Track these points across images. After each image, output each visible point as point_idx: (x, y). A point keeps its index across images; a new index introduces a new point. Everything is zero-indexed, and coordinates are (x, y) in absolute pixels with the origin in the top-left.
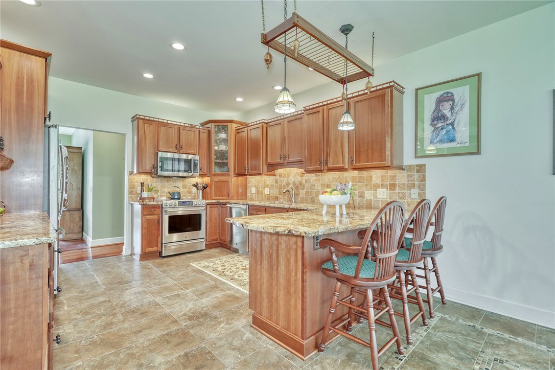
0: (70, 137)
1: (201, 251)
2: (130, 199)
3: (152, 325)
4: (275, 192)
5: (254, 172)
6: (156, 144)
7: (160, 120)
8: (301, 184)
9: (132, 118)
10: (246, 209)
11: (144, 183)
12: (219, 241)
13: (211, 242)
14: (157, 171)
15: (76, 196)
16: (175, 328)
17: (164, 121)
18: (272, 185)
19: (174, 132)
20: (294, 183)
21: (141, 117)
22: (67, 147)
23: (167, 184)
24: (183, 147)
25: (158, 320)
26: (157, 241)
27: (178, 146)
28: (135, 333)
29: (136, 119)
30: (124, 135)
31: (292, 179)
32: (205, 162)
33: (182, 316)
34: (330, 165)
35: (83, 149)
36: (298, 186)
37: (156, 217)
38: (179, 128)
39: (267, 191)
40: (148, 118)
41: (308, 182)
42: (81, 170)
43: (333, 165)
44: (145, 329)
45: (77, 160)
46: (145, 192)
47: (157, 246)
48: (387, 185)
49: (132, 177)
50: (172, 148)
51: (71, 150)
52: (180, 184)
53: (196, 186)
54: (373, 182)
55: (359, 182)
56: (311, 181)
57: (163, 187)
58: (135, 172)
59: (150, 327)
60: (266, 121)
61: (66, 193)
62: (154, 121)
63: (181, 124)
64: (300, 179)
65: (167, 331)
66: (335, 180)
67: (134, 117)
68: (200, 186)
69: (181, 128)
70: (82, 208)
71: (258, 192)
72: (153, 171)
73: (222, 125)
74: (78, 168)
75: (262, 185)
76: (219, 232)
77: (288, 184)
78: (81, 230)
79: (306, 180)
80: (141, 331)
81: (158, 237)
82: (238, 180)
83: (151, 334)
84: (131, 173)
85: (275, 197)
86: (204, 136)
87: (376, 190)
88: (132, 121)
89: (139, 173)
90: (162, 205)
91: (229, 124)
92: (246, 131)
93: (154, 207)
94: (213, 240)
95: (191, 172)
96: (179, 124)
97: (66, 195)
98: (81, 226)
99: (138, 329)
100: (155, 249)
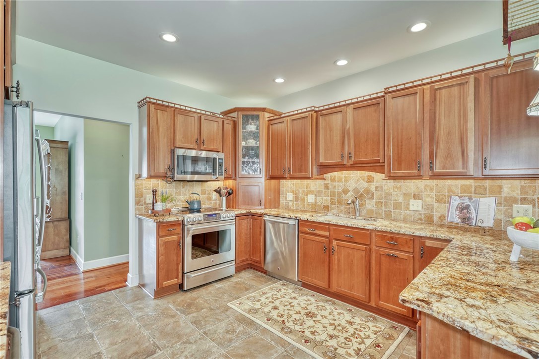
0: (52, 129)
1: (231, 276)
2: (138, 212)
4: (325, 200)
5: (298, 174)
6: (172, 138)
7: (176, 106)
8: (367, 191)
9: (139, 103)
10: (295, 225)
11: (156, 191)
12: (249, 262)
13: (241, 264)
14: (174, 175)
15: (61, 203)
17: (182, 107)
18: (319, 191)
19: (193, 122)
20: (356, 190)
21: (152, 100)
22: (48, 141)
23: (183, 190)
24: (205, 142)
26: (177, 270)
27: (198, 141)
29: (146, 104)
30: (127, 126)
31: (352, 185)
32: (230, 162)
34: (437, 170)
35: (69, 144)
36: (362, 194)
37: (175, 237)
38: (200, 118)
39: (311, 199)
40: (161, 103)
41: (379, 189)
42: (67, 169)
43: (443, 169)
45: (63, 157)
46: (158, 203)
47: (177, 277)
48: (534, 200)
49: (139, 182)
50: (191, 143)
51: (54, 145)
52: (198, 188)
53: (218, 191)
54: (504, 195)
55: (475, 193)
56: (386, 188)
57: (178, 194)
58: (145, 174)
60: (317, 109)
61: (48, 199)
62: (168, 107)
63: (202, 112)
64: (365, 185)
66: (428, 190)
67: (143, 100)
68: (224, 191)
69: (203, 117)
70: (69, 218)
71: (296, 199)
72: (169, 173)
73: (251, 114)
74: (64, 168)
75: (303, 191)
76: (250, 251)
77: (346, 191)
78: (68, 244)
79: (376, 188)
81: (178, 265)
82: (271, 184)
84: (139, 177)
85: (324, 206)
86: (229, 127)
87: (512, 206)
88: (139, 107)
89: (150, 177)
90: (183, 221)
91: (260, 113)
92: (285, 122)
93: (173, 224)
94: (243, 261)
95: (216, 175)
96: (199, 111)
97: (48, 201)
98: (69, 239)
100: (175, 281)
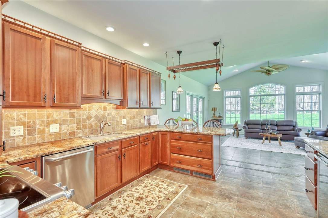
3: (252, 208)
4: (70, 127)
8: (103, 117)
16: (242, 199)
18: (64, 120)
20: (96, 117)
25: (246, 209)
28: (264, 210)
31: (93, 113)
33: (232, 202)
36: (100, 119)
39: (53, 128)
41: (110, 115)
44: (257, 209)
59: (254, 208)
64: (102, 112)
65: (248, 200)
66: (128, 114)
71: (30, 132)
75: (43, 121)
77: (89, 118)
80: (260, 209)
83: (256, 204)
85: (70, 133)
99: (261, 211)
